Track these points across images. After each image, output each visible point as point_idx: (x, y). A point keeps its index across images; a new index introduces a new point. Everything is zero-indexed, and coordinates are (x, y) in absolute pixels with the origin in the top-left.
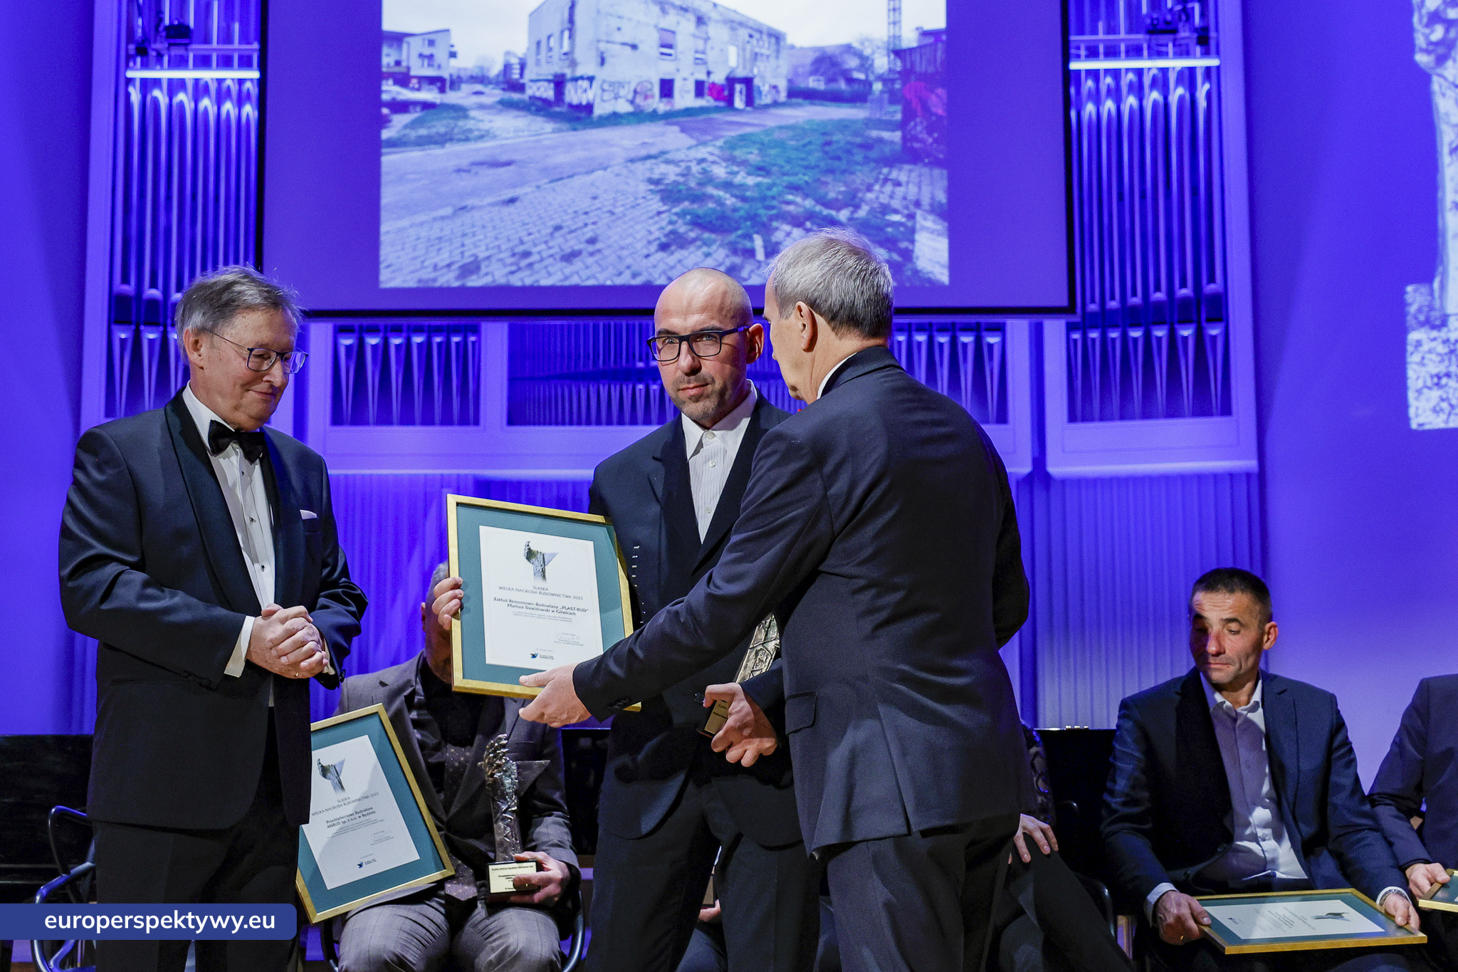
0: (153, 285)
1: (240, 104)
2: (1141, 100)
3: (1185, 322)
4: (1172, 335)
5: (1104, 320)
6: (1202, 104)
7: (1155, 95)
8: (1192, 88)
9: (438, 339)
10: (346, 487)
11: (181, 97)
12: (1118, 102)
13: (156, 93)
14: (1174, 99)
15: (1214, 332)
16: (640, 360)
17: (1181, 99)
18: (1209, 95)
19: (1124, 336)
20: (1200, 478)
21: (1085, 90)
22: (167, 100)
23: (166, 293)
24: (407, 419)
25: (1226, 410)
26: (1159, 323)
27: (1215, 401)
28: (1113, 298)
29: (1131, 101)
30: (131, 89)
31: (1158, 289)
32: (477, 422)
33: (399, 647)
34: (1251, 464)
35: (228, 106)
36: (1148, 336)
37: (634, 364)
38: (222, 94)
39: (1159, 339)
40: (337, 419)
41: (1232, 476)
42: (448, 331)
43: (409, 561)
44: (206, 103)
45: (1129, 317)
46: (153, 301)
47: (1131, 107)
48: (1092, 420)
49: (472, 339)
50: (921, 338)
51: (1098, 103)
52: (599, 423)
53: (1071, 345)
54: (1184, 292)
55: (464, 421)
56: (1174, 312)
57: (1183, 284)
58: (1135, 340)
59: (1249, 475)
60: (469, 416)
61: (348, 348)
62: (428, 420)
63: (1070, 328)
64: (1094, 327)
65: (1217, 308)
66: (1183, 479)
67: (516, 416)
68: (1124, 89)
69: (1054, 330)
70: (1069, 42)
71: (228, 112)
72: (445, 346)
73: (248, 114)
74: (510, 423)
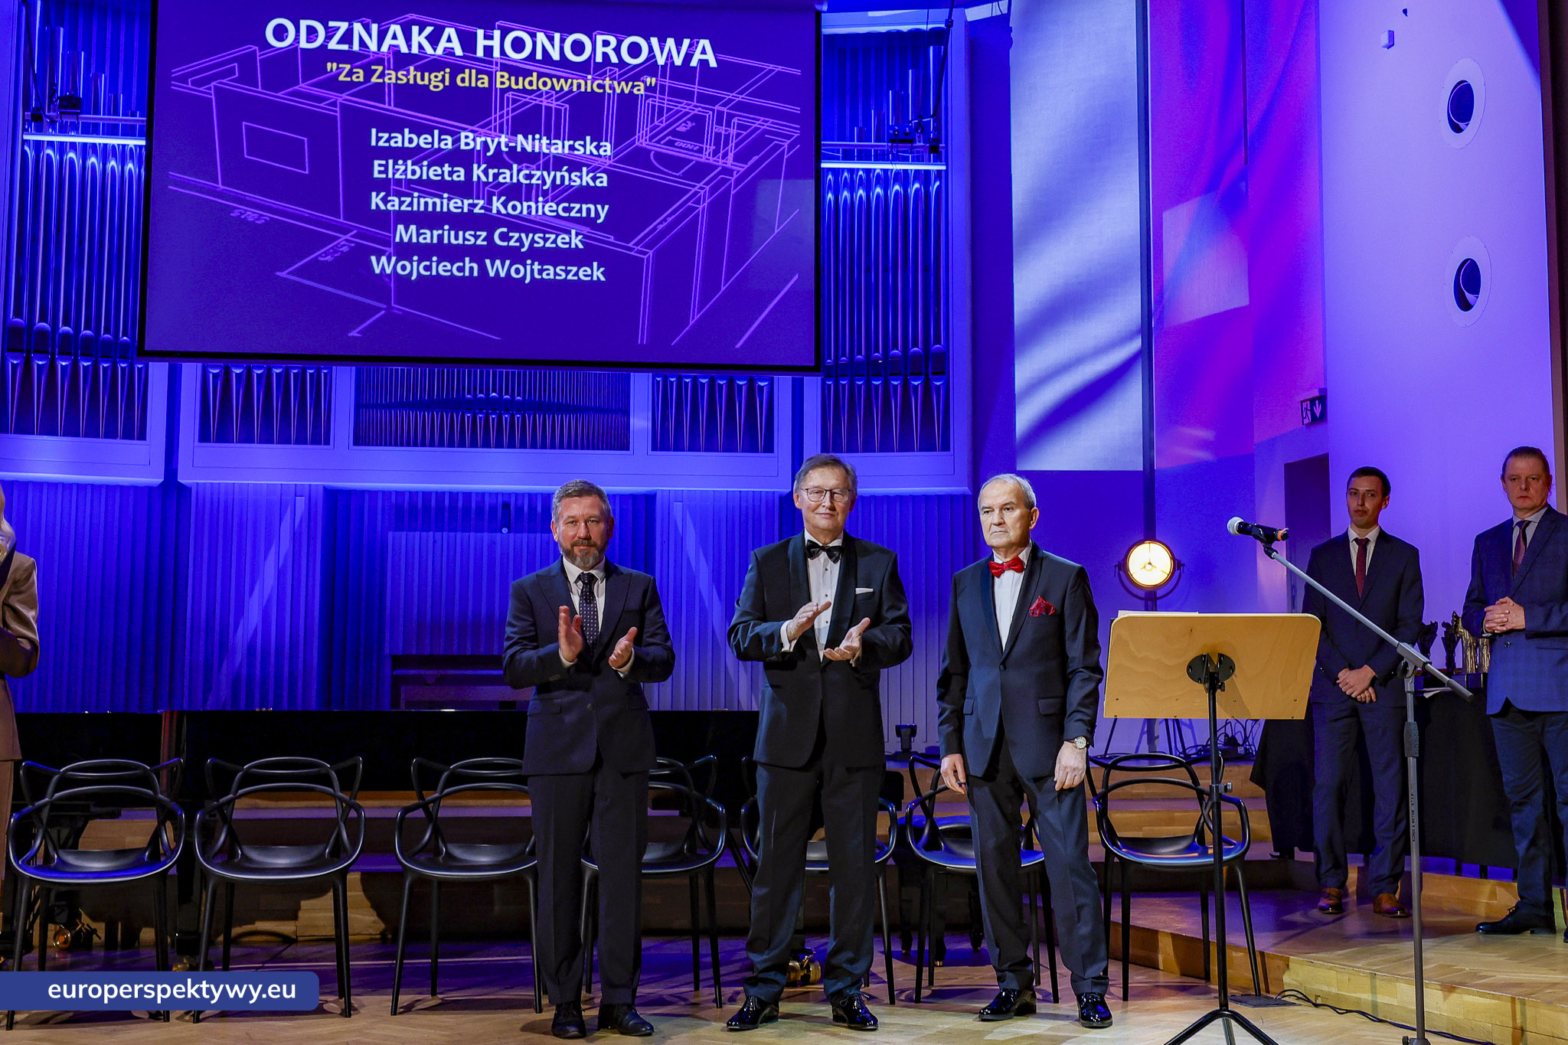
0: (43, 318)
1: (123, 165)
3: (916, 374)
4: (906, 384)
5: (852, 370)
6: (933, 196)
7: (897, 188)
8: (927, 186)
9: (295, 371)
10: (212, 494)
11: (72, 156)
12: (868, 191)
13: (49, 152)
14: (912, 192)
15: (938, 383)
16: (469, 393)
17: (918, 192)
18: (939, 193)
19: (868, 384)
22: (58, 157)
23: (55, 325)
24: (266, 439)
25: (946, 446)
26: (896, 375)
27: (938, 440)
28: (860, 353)
30: (26, 148)
31: (895, 346)
32: (327, 443)
33: (256, 629)
35: (113, 163)
36: (886, 384)
37: (464, 396)
38: (105, 153)
39: (895, 387)
40: (204, 437)
41: (952, 499)
43: (265, 558)
44: (93, 161)
45: (872, 368)
46: (42, 331)
47: (878, 195)
49: (325, 372)
50: (704, 381)
51: (852, 192)
52: (432, 445)
53: (825, 389)
54: (916, 349)
55: (316, 441)
56: (908, 366)
57: (915, 344)
58: (877, 387)
59: (964, 498)
60: (321, 436)
61: (213, 374)
62: (284, 439)
63: (825, 380)
64: (844, 377)
65: (937, 364)
67: (361, 438)
69: (812, 381)
70: (820, 145)
71: (113, 168)
72: (301, 378)
73: (130, 170)
74: (356, 443)
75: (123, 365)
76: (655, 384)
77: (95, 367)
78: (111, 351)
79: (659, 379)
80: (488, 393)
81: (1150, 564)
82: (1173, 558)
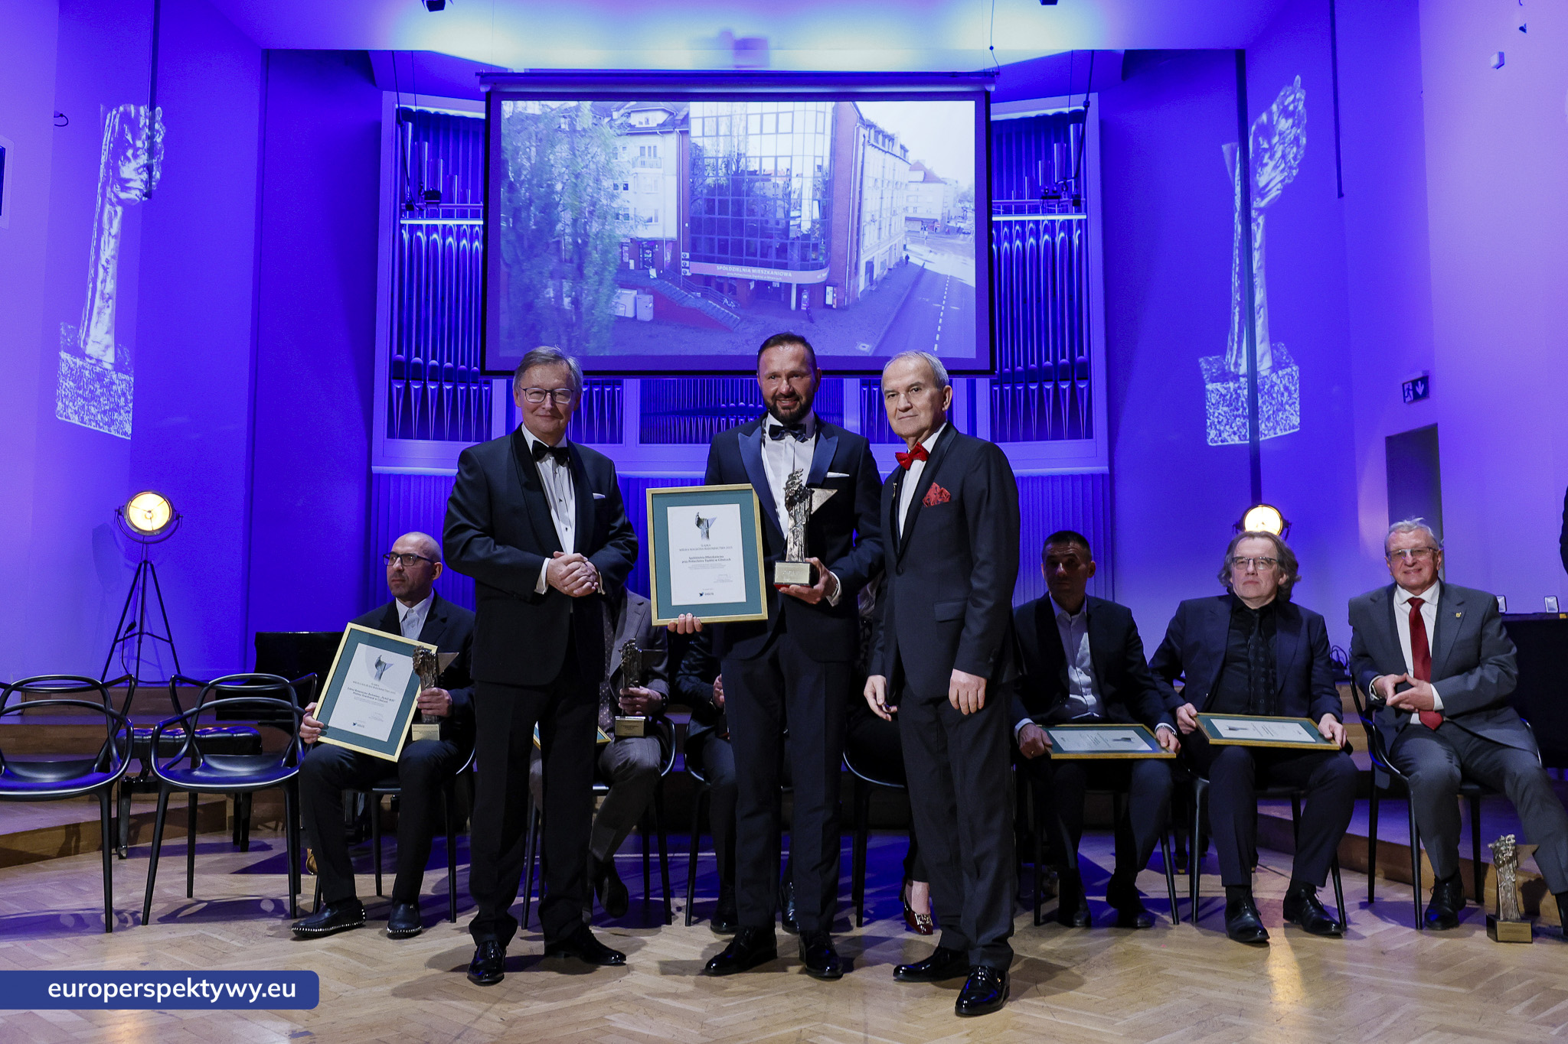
0: (418, 355)
1: (472, 242)
2: (1037, 240)
3: (1065, 380)
4: (1056, 388)
5: (1013, 378)
6: (1076, 241)
7: (1046, 237)
8: (1070, 234)
9: (596, 389)
11: (435, 236)
12: (1024, 241)
13: (419, 234)
14: (1058, 240)
15: (1082, 386)
16: (723, 403)
17: (1063, 240)
18: (1080, 237)
19: (1026, 388)
20: (1074, 478)
21: (1002, 234)
22: (425, 238)
23: (426, 360)
25: (1089, 435)
26: (1048, 380)
27: (1083, 430)
28: (1019, 365)
29: (1032, 240)
30: (403, 231)
31: (1047, 359)
32: (621, 442)
34: (1105, 469)
35: (464, 242)
36: (1041, 388)
37: (720, 405)
38: (460, 234)
39: (1048, 390)
41: (1093, 477)
42: (603, 385)
44: (450, 240)
45: (1030, 376)
46: (417, 364)
47: (1032, 244)
48: (1006, 441)
49: (618, 389)
51: (1011, 243)
52: (697, 442)
53: (993, 394)
54: (1064, 360)
55: (613, 441)
56: (1058, 374)
57: (1063, 357)
58: (1033, 390)
59: (1103, 475)
60: (616, 438)
63: (992, 384)
64: (1007, 384)
65: (1083, 371)
66: (1064, 478)
67: (645, 438)
68: (1028, 234)
69: (983, 385)
70: (992, 203)
71: (464, 246)
72: (601, 394)
73: (477, 247)
74: (642, 442)
75: (475, 388)
76: (862, 393)
77: (455, 389)
78: (466, 377)
79: (865, 389)
80: (737, 403)
81: (1263, 523)
82: (1282, 518)
